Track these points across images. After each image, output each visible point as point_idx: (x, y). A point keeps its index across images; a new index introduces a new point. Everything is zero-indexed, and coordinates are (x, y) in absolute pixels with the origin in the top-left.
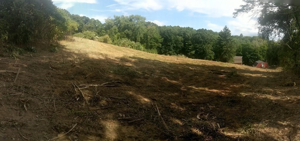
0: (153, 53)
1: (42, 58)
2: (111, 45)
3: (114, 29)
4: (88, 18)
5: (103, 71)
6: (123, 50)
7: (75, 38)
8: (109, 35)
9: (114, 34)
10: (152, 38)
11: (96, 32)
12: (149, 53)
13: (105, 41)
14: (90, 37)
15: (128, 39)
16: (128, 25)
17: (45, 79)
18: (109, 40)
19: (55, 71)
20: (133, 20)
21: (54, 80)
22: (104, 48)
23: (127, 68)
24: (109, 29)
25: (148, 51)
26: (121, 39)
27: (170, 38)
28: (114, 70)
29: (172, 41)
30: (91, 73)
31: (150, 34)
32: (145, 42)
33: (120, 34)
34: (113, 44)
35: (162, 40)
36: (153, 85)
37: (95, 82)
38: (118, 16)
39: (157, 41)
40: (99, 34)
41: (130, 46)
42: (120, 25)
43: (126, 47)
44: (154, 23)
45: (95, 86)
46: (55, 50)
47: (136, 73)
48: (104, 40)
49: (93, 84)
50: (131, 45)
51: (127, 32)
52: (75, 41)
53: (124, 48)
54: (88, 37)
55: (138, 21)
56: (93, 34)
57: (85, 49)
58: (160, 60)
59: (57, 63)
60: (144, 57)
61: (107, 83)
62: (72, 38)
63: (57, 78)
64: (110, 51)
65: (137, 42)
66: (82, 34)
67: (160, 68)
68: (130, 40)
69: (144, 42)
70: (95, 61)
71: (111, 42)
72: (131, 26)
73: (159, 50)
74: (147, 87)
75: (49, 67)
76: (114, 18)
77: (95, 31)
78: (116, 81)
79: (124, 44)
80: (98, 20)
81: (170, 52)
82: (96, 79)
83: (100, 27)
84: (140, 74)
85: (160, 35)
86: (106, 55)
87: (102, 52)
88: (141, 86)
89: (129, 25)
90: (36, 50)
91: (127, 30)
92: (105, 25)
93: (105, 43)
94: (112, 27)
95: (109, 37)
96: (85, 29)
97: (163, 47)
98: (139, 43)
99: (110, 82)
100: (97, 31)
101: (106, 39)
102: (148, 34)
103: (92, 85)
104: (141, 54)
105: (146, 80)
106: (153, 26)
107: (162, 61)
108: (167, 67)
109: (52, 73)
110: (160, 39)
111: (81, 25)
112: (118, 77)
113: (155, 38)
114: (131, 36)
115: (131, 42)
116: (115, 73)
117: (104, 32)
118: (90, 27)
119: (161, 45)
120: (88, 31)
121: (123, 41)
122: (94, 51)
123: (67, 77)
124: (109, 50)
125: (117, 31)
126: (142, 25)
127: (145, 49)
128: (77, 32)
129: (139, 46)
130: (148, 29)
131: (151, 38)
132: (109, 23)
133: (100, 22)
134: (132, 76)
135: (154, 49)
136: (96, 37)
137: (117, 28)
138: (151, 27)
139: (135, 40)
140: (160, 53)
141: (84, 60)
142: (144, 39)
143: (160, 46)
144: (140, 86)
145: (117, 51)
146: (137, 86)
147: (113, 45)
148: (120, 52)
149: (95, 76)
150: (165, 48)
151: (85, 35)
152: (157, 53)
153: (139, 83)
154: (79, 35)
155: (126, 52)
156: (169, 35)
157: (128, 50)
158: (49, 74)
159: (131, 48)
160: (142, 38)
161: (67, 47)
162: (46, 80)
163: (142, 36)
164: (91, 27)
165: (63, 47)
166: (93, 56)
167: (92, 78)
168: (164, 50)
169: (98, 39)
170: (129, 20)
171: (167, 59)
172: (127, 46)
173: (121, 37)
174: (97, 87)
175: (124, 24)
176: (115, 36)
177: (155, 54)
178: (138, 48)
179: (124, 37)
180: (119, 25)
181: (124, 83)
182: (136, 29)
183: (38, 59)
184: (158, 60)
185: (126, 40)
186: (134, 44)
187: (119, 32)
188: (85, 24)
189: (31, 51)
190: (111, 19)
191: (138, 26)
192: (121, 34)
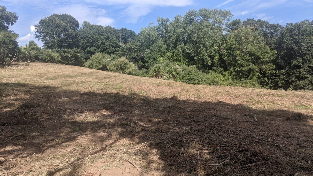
9: (155, 56)
27: (297, 48)
35: (272, 54)
41: (167, 74)
48: (118, 67)
50: (171, 73)
56: (107, 59)
76: (156, 24)
91: (182, 45)
114: (193, 57)
121: (154, 66)
150: (287, 74)
156: (294, 42)
168: (284, 80)
179: (179, 60)
187: (168, 51)
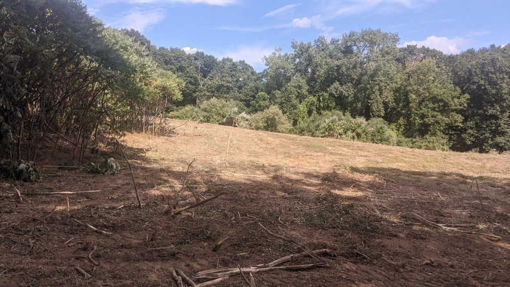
0: (434, 149)
1: (58, 197)
2: (290, 135)
3: (295, 87)
4: (210, 57)
5: (271, 220)
6: (330, 148)
7: (173, 123)
8: (281, 105)
9: (295, 102)
10: (423, 101)
11: (241, 100)
12: (417, 150)
13: (271, 125)
14: (224, 117)
15: (341, 113)
16: (339, 67)
17: (73, 268)
18: (282, 120)
19: (108, 236)
20: (355, 48)
21: (107, 266)
22: (268, 146)
23: (349, 206)
24: (279, 86)
25: (413, 143)
26: (320, 114)
27: (494, 91)
28: (306, 214)
29: (504, 100)
30: (231, 232)
31: (415, 87)
32: (401, 114)
33: (315, 99)
34: (296, 133)
35: (463, 100)
36: (446, 260)
37: (247, 258)
38: (306, 42)
39: (445, 109)
40: (248, 105)
41: (349, 133)
42: (313, 72)
43: (337, 138)
44: (428, 50)
45: (248, 273)
46: (106, 166)
47: (379, 220)
48: (267, 122)
49: (242, 266)
50: (353, 131)
51: (337, 89)
52: (174, 133)
53: (331, 140)
54: (215, 117)
55: (372, 51)
56: (232, 107)
57: (209, 158)
58: (462, 172)
59: (114, 208)
60: (403, 166)
61: (288, 257)
62: (164, 124)
63: (118, 260)
64: (288, 155)
65: (374, 116)
66: (196, 109)
67: (468, 198)
68: (348, 114)
69: (399, 115)
70: (243, 191)
71: (288, 125)
72: (348, 69)
73: (455, 137)
74: (428, 268)
75: (87, 227)
77: (235, 99)
78: (317, 251)
79: (331, 129)
80: (242, 62)
81: (500, 139)
82: (250, 247)
83: (251, 84)
84: (393, 222)
85: (455, 84)
86: (277, 168)
87: (262, 161)
88: (403, 266)
89: (344, 69)
90: (35, 170)
91: (337, 84)
92: (266, 76)
93: (271, 131)
94: (288, 79)
95: (280, 112)
96: (205, 95)
97: (470, 123)
98: (382, 119)
99: (297, 255)
100: (243, 97)
101: (273, 119)
102: (409, 88)
103: (237, 270)
104: (390, 155)
105: (418, 242)
106: (424, 57)
107: (471, 174)
108: (493, 194)
109: (98, 244)
110: (456, 100)
111: (190, 83)
112: (319, 237)
113: (434, 99)
114: (352, 103)
115: (353, 120)
116: (310, 223)
117: (264, 99)
118: (219, 87)
119: (459, 118)
120: (214, 100)
121: (327, 120)
122: (237, 158)
123: (151, 252)
124: (285, 153)
125: (304, 92)
126: (388, 61)
127: (403, 139)
128: (179, 104)
129: (380, 131)
130: (407, 70)
131: (421, 99)
132: (277, 69)
133: (251, 67)
134: (368, 231)
135: (434, 134)
136: (240, 115)
137: (303, 82)
138: (418, 63)
139: (367, 113)
140: (460, 146)
141: (209, 191)
142: (398, 104)
143: (456, 121)
144: (400, 263)
145: (309, 153)
146: (390, 265)
147: (295, 136)
148: (320, 156)
149: (246, 240)
150: (478, 127)
151: (205, 114)
152: (446, 147)
153: (396, 254)
154: (189, 115)
155: (340, 155)
156: (489, 82)
157: (345, 146)
158: (85, 249)
159: (353, 138)
160: (391, 105)
161: (149, 155)
162: (77, 270)
163: (387, 97)
164: (223, 85)
165: (137, 153)
166: (236, 174)
167: (237, 246)
169: (247, 120)
170: (343, 52)
171: (489, 165)
172: (340, 134)
173: (318, 109)
174: (256, 273)
175: (326, 67)
176: (301, 109)
177: (440, 151)
178: (378, 137)
179: (328, 108)
180: (310, 70)
181: (342, 255)
182: (365, 78)
183: (45, 202)
184: (454, 170)
185: (335, 117)
186: (363, 125)
187: (310, 92)
188: (205, 76)
189: (19, 176)
190: (283, 54)
191: (372, 65)
192: (319, 100)
